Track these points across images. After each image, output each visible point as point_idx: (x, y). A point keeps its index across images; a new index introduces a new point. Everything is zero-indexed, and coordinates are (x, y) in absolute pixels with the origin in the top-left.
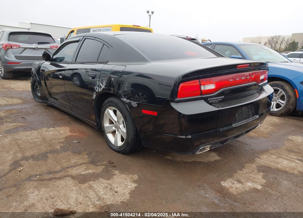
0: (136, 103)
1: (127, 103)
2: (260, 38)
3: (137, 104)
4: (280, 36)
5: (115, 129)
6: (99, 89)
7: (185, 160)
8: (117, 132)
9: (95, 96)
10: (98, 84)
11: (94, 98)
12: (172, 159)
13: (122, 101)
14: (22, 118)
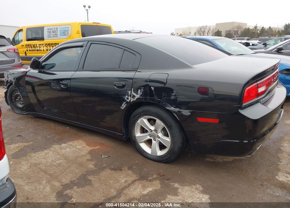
0: (188, 111)
1: (175, 112)
2: (190, 28)
3: (190, 112)
4: (206, 26)
5: (151, 138)
6: (131, 99)
7: (226, 160)
8: (153, 142)
9: (125, 106)
10: (130, 93)
11: (123, 108)
12: (212, 160)
13: (168, 110)
14: (18, 137)
